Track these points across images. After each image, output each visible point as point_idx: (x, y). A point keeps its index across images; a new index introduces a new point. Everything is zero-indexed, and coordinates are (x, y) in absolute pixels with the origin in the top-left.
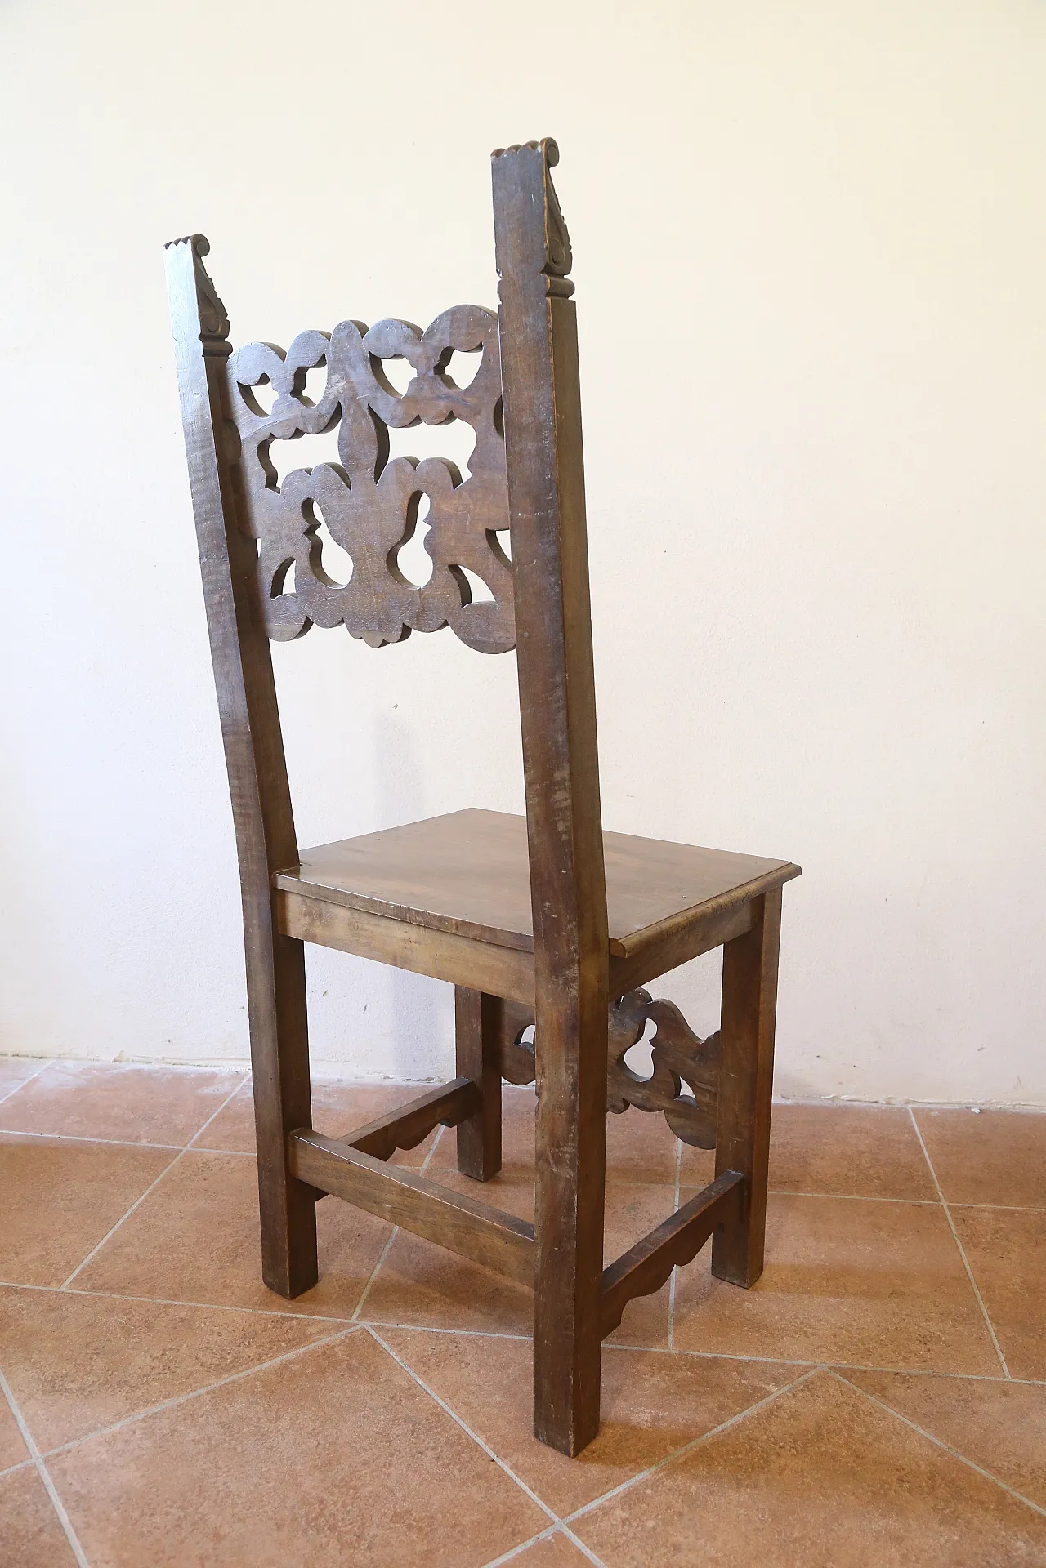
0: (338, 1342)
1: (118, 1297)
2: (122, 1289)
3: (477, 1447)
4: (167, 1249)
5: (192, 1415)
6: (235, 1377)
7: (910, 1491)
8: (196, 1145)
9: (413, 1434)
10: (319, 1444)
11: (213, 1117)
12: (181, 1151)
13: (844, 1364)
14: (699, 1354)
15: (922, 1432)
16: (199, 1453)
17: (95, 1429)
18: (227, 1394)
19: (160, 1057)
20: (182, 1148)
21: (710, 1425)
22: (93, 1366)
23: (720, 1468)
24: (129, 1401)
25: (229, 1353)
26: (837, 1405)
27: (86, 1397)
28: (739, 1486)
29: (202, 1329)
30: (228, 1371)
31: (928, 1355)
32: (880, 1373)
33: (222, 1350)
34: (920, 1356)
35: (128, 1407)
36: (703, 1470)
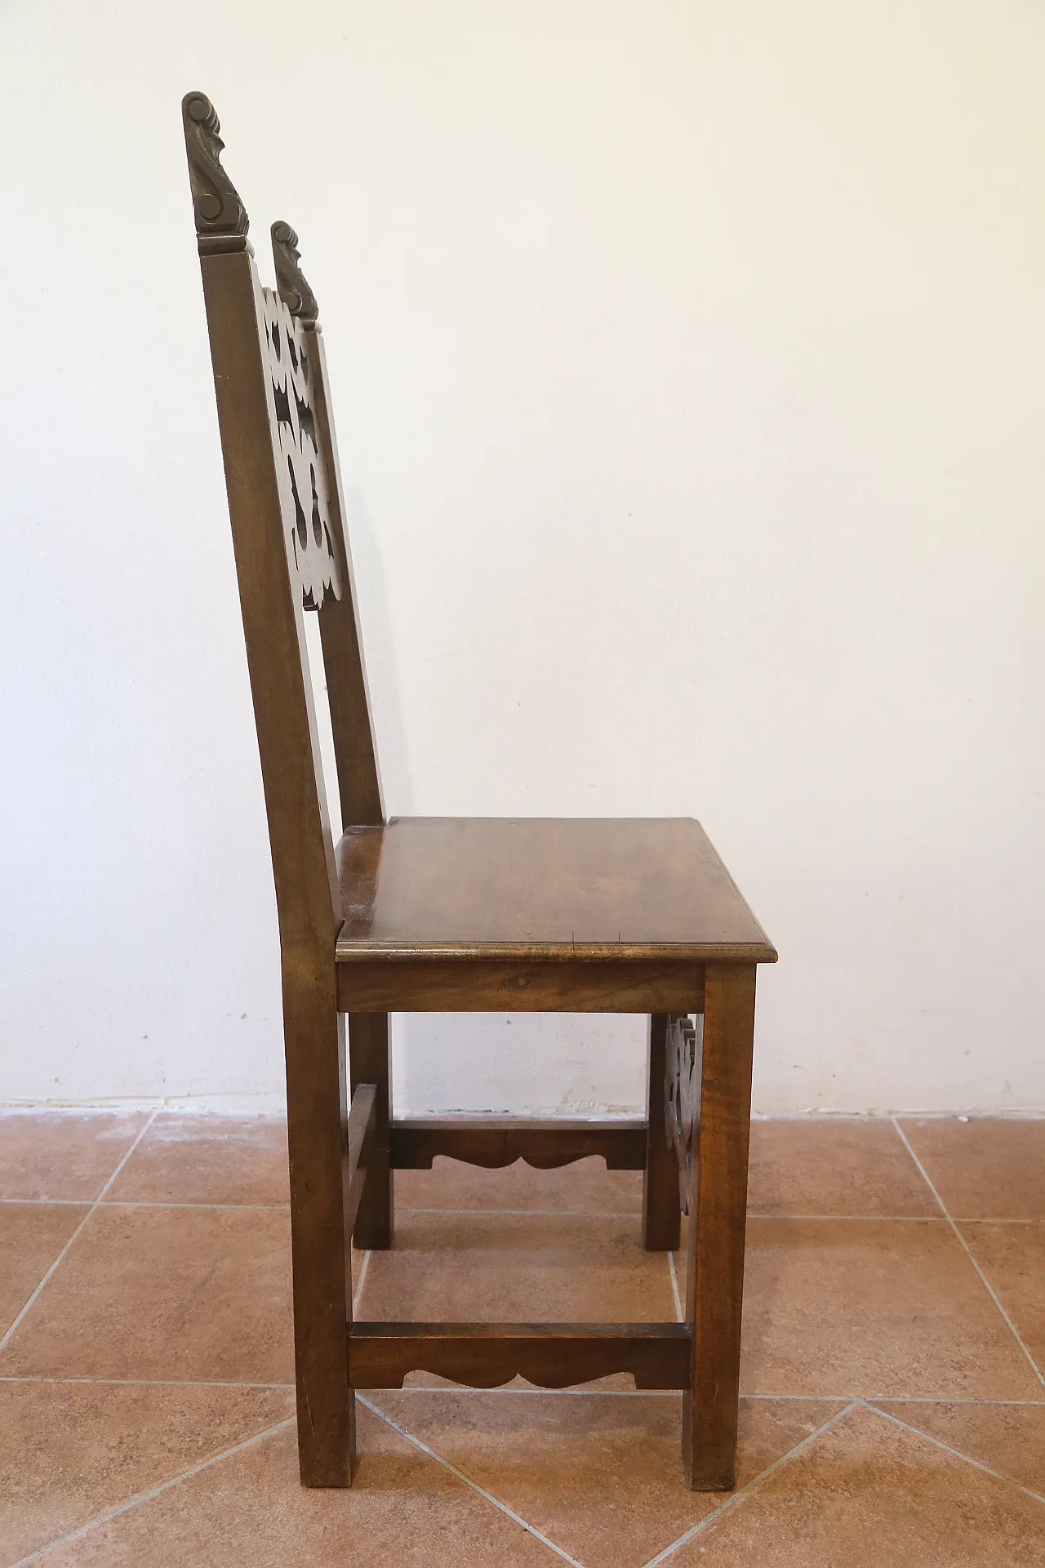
1: (51, 1380)
2: (54, 1373)
3: (504, 1517)
4: (99, 1321)
5: (171, 1509)
6: (212, 1461)
7: (976, 1527)
8: (107, 1199)
9: (430, 1509)
10: (325, 1528)
11: (122, 1164)
12: (91, 1206)
13: (880, 1397)
15: (976, 1464)
16: (188, 1552)
17: (57, 1537)
18: (206, 1481)
19: (44, 1098)
20: (91, 1203)
21: (753, 1472)
22: (38, 1465)
23: (773, 1518)
24: (91, 1500)
25: (199, 1435)
26: (883, 1441)
27: (38, 1501)
28: (797, 1536)
29: (161, 1409)
30: (202, 1455)
31: (965, 1383)
32: (920, 1404)
33: (190, 1432)
34: (958, 1384)
35: (92, 1507)
36: (755, 1522)
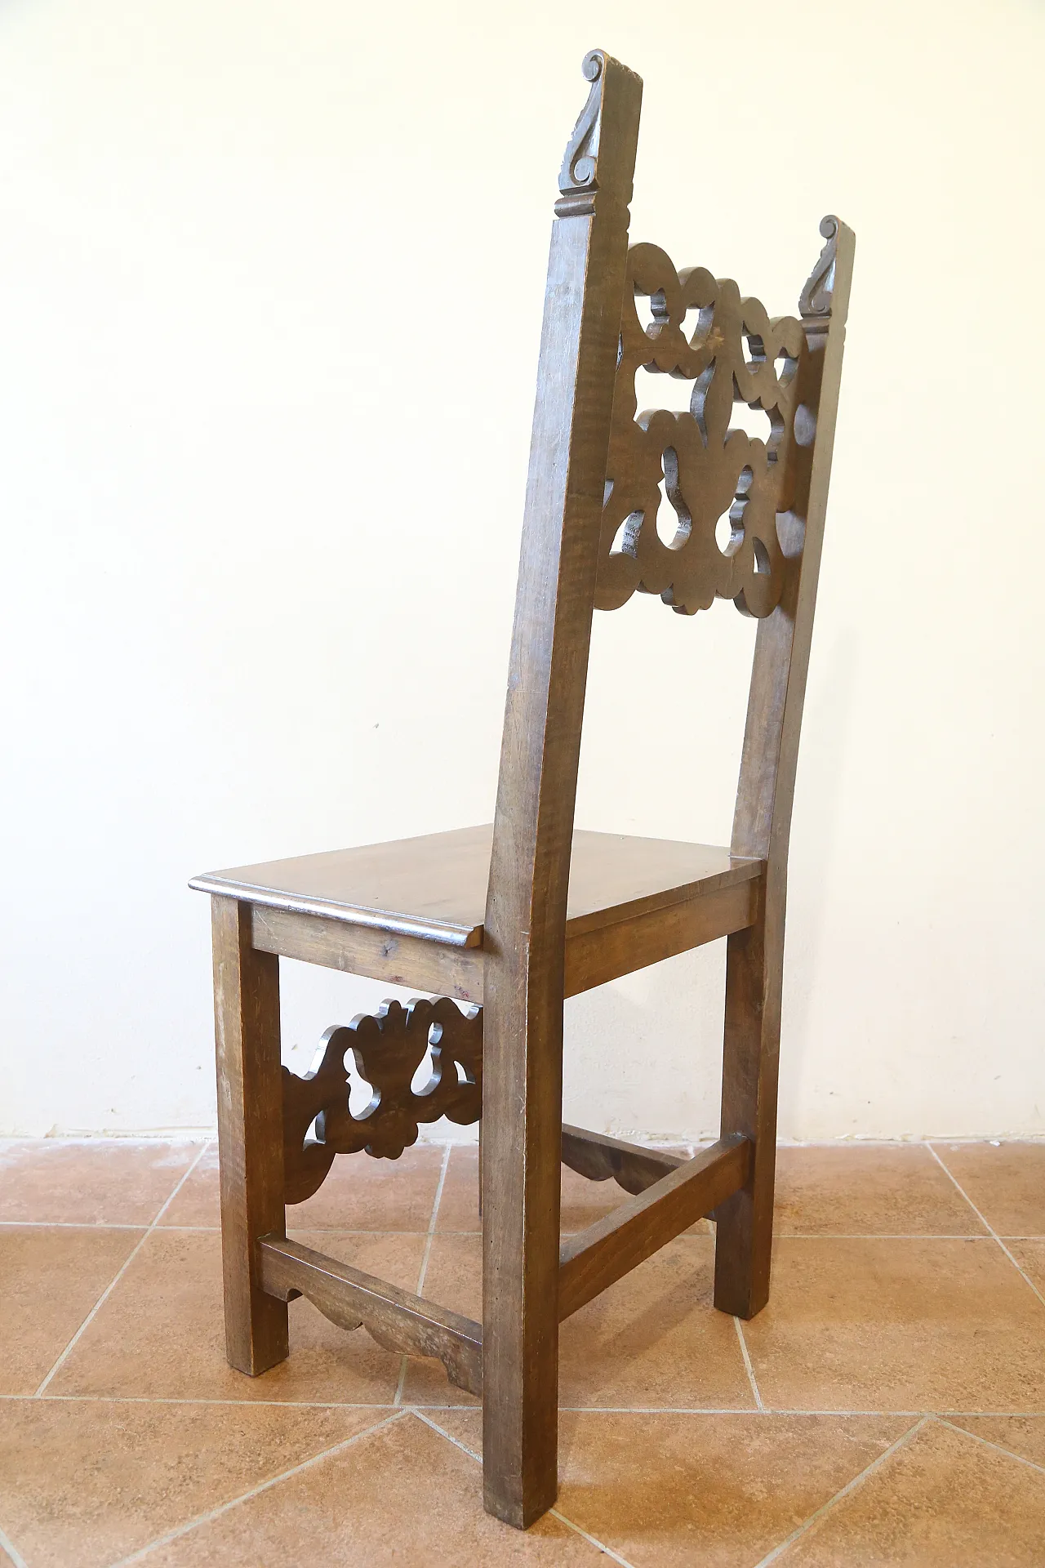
0: (385, 1431)
1: (109, 1400)
2: (112, 1391)
3: (579, 1539)
4: (156, 1341)
5: (233, 1531)
6: (273, 1481)
8: (162, 1223)
9: (501, 1530)
10: (394, 1551)
11: (176, 1190)
12: (146, 1230)
13: (951, 1411)
14: (794, 1412)
17: (116, 1560)
18: (268, 1502)
19: (101, 1129)
20: (146, 1227)
21: (832, 1490)
22: (96, 1484)
23: (859, 1537)
24: (149, 1522)
25: (259, 1455)
26: (960, 1456)
27: (95, 1522)
28: (887, 1556)
29: (220, 1429)
30: (263, 1476)
31: (1036, 1396)
32: (993, 1419)
33: (249, 1451)
34: (1029, 1398)
35: (151, 1529)
36: (841, 1541)
